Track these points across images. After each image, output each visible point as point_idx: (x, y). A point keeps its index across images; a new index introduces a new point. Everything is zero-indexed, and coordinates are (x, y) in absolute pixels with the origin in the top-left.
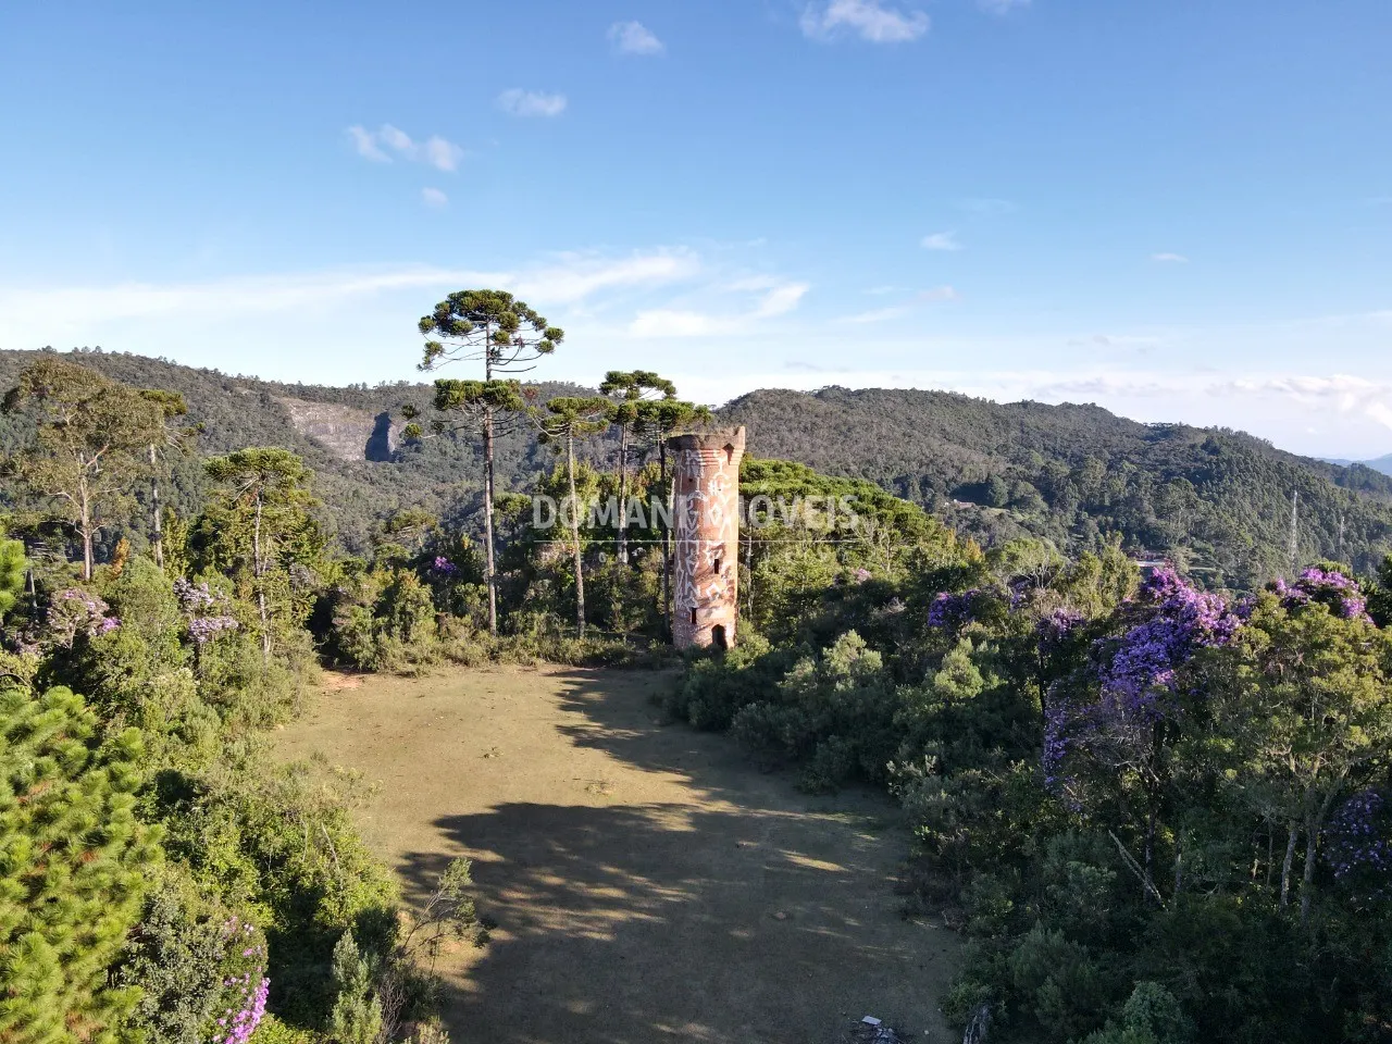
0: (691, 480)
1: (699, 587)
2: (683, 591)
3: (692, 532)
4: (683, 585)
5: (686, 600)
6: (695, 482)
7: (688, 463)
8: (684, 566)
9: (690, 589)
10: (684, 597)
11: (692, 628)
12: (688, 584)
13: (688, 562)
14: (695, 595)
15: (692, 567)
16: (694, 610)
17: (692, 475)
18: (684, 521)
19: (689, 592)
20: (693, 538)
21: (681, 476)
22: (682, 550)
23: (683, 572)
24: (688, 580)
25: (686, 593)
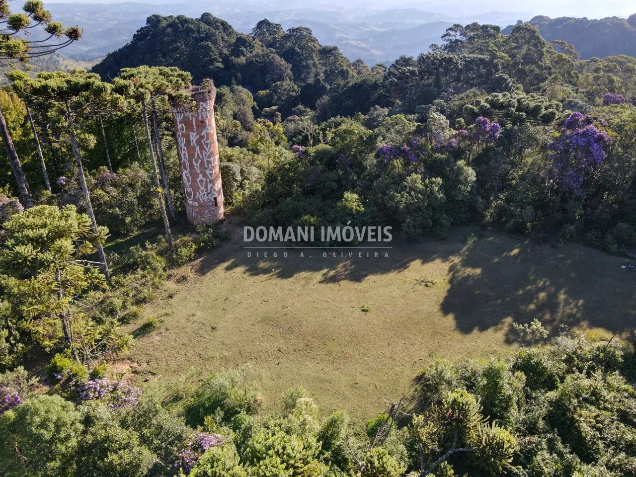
0: (202, 122)
1: (216, 185)
2: (207, 190)
3: (208, 154)
4: (206, 187)
5: (209, 195)
6: (205, 122)
7: (199, 111)
8: (205, 176)
9: (212, 187)
10: (208, 194)
11: (216, 209)
12: (209, 186)
13: (208, 172)
14: (215, 190)
15: (211, 175)
16: (215, 199)
17: (202, 117)
18: (202, 148)
19: (211, 190)
20: (209, 157)
21: (194, 120)
22: (202, 165)
23: (205, 179)
24: (210, 183)
25: (209, 191)
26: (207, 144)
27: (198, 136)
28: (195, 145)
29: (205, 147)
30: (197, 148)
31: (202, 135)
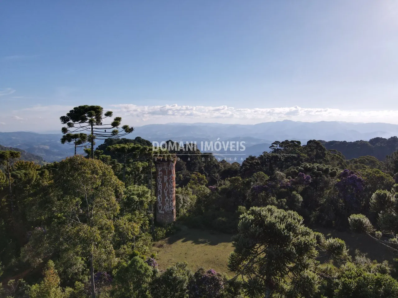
1: (173, 203)
2: (169, 205)
3: (171, 187)
4: (169, 203)
6: (171, 172)
7: (170, 166)
8: (169, 198)
10: (170, 207)
11: (172, 216)
12: (171, 203)
13: (170, 196)
14: (173, 206)
15: (172, 197)
16: (172, 210)
17: (171, 169)
18: (169, 184)
19: (171, 205)
20: (172, 188)
21: (167, 170)
22: (168, 193)
23: (169, 199)
24: (171, 202)
25: (170, 206)
26: (171, 182)
27: (168, 178)
28: (166, 182)
29: (170, 183)
30: (167, 184)
31: (170, 177)
